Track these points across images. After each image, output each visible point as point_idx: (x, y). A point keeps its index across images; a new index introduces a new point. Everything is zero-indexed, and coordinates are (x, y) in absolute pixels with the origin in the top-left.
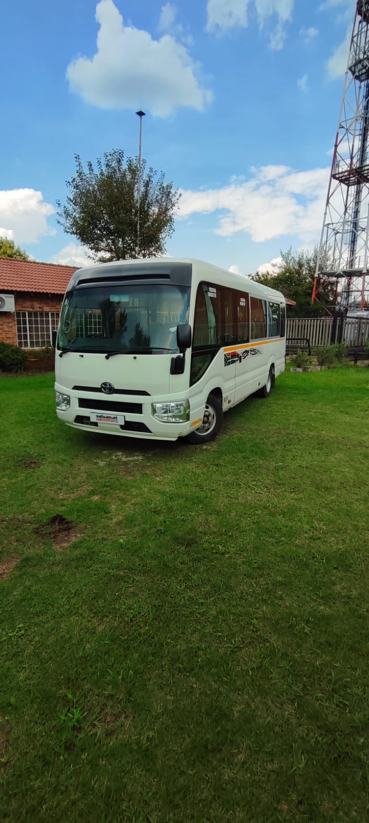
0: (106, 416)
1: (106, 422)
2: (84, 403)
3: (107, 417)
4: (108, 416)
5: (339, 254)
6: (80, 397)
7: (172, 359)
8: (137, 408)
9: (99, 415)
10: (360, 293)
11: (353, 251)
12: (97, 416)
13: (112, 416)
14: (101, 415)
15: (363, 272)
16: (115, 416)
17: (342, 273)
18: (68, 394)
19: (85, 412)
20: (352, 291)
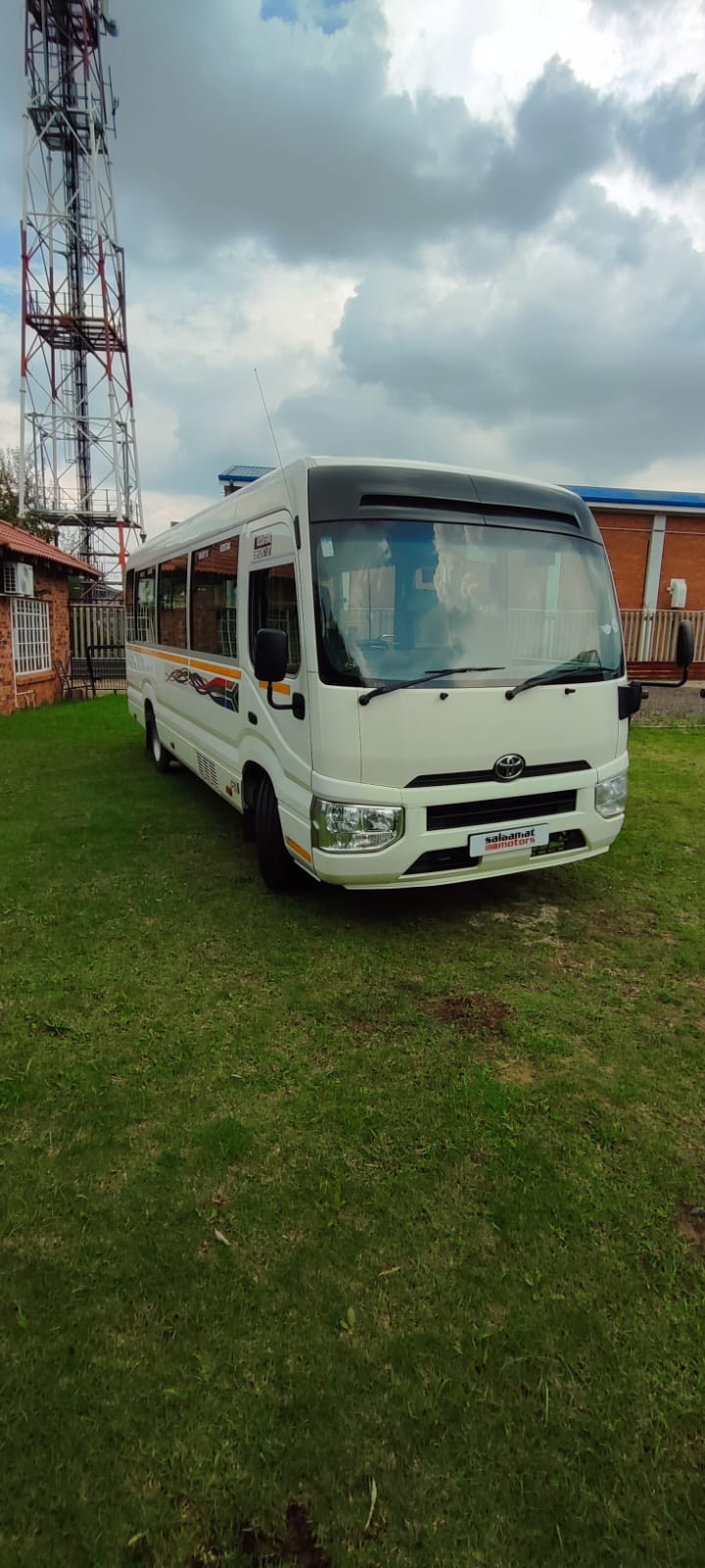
0: (508, 833)
1: (509, 849)
2: (439, 817)
3: (513, 836)
4: (514, 832)
5: (52, 478)
6: (429, 805)
7: (621, 690)
8: (565, 801)
9: (491, 835)
10: (117, 559)
11: (85, 477)
12: (488, 840)
13: (523, 831)
14: (497, 834)
15: (118, 520)
16: (530, 829)
17: (76, 517)
18: (398, 800)
19: (451, 838)
20: (95, 554)
